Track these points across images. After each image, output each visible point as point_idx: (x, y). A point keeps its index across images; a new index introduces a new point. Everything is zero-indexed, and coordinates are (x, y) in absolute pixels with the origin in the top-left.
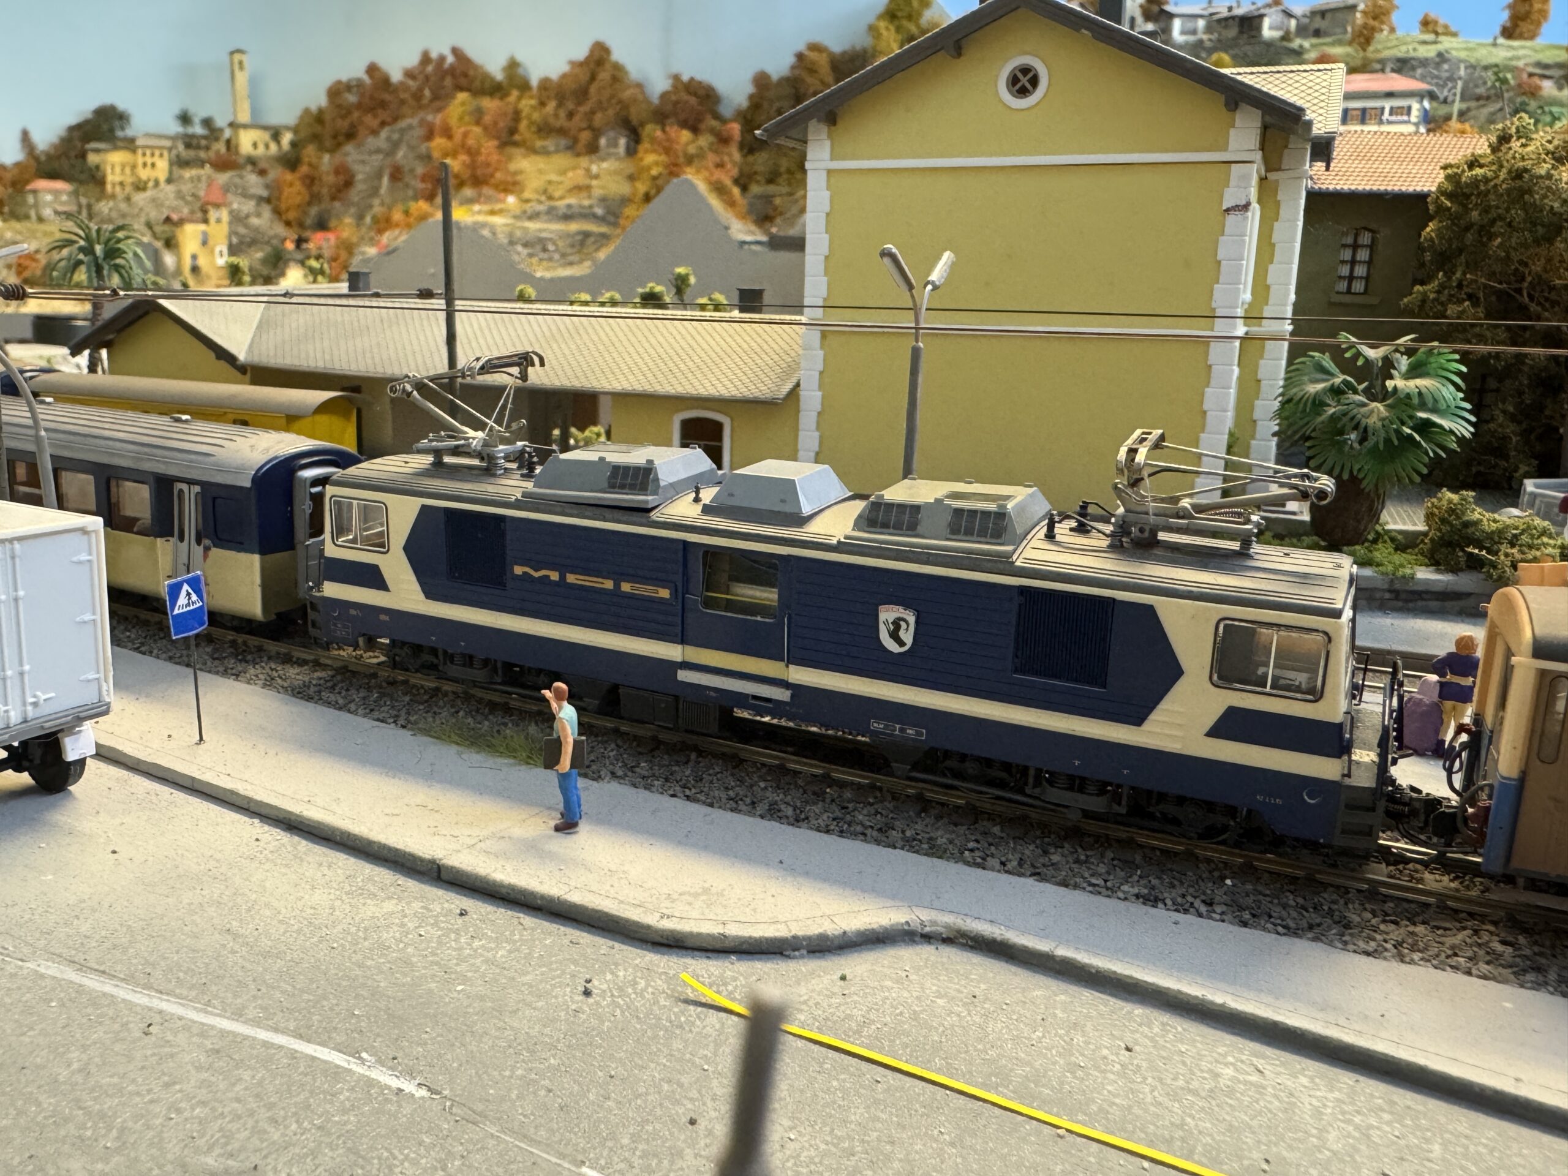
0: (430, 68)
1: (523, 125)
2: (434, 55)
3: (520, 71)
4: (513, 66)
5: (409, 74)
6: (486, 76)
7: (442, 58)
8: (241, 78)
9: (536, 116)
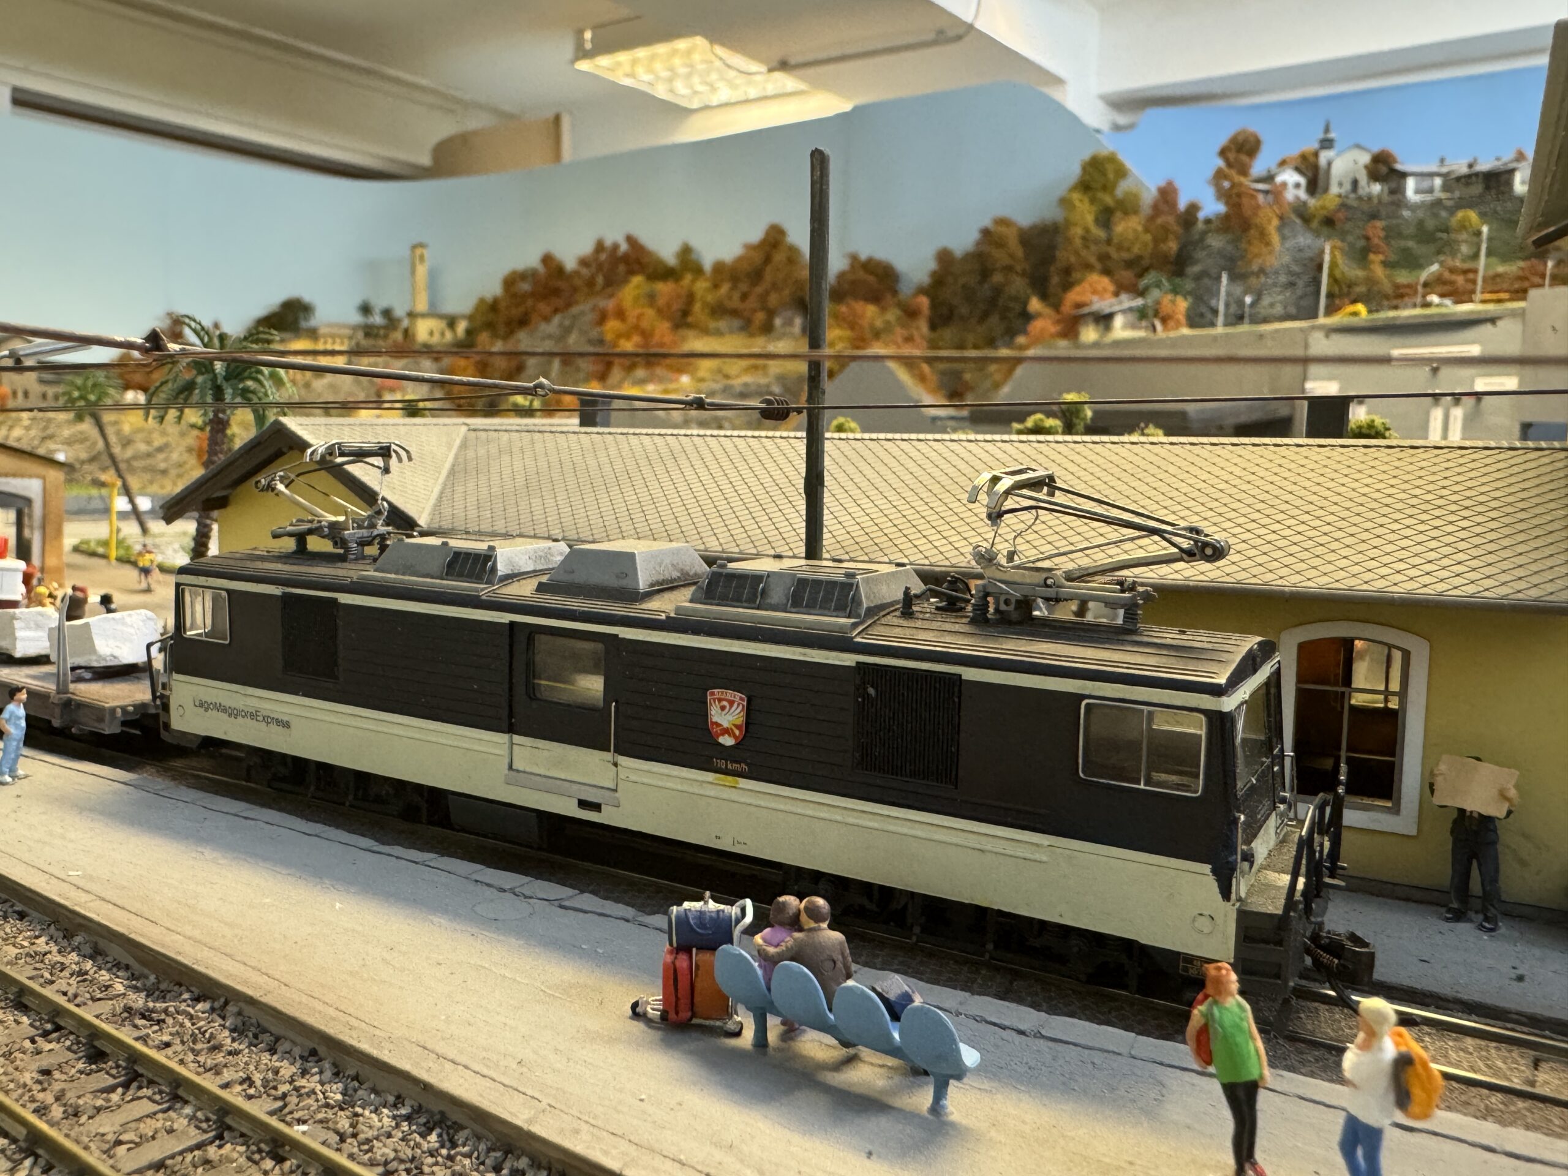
0: (603, 257)
1: (697, 307)
2: (608, 243)
3: (694, 257)
4: (686, 251)
5: (584, 262)
6: (659, 263)
7: (616, 247)
8: (422, 270)
9: (710, 298)
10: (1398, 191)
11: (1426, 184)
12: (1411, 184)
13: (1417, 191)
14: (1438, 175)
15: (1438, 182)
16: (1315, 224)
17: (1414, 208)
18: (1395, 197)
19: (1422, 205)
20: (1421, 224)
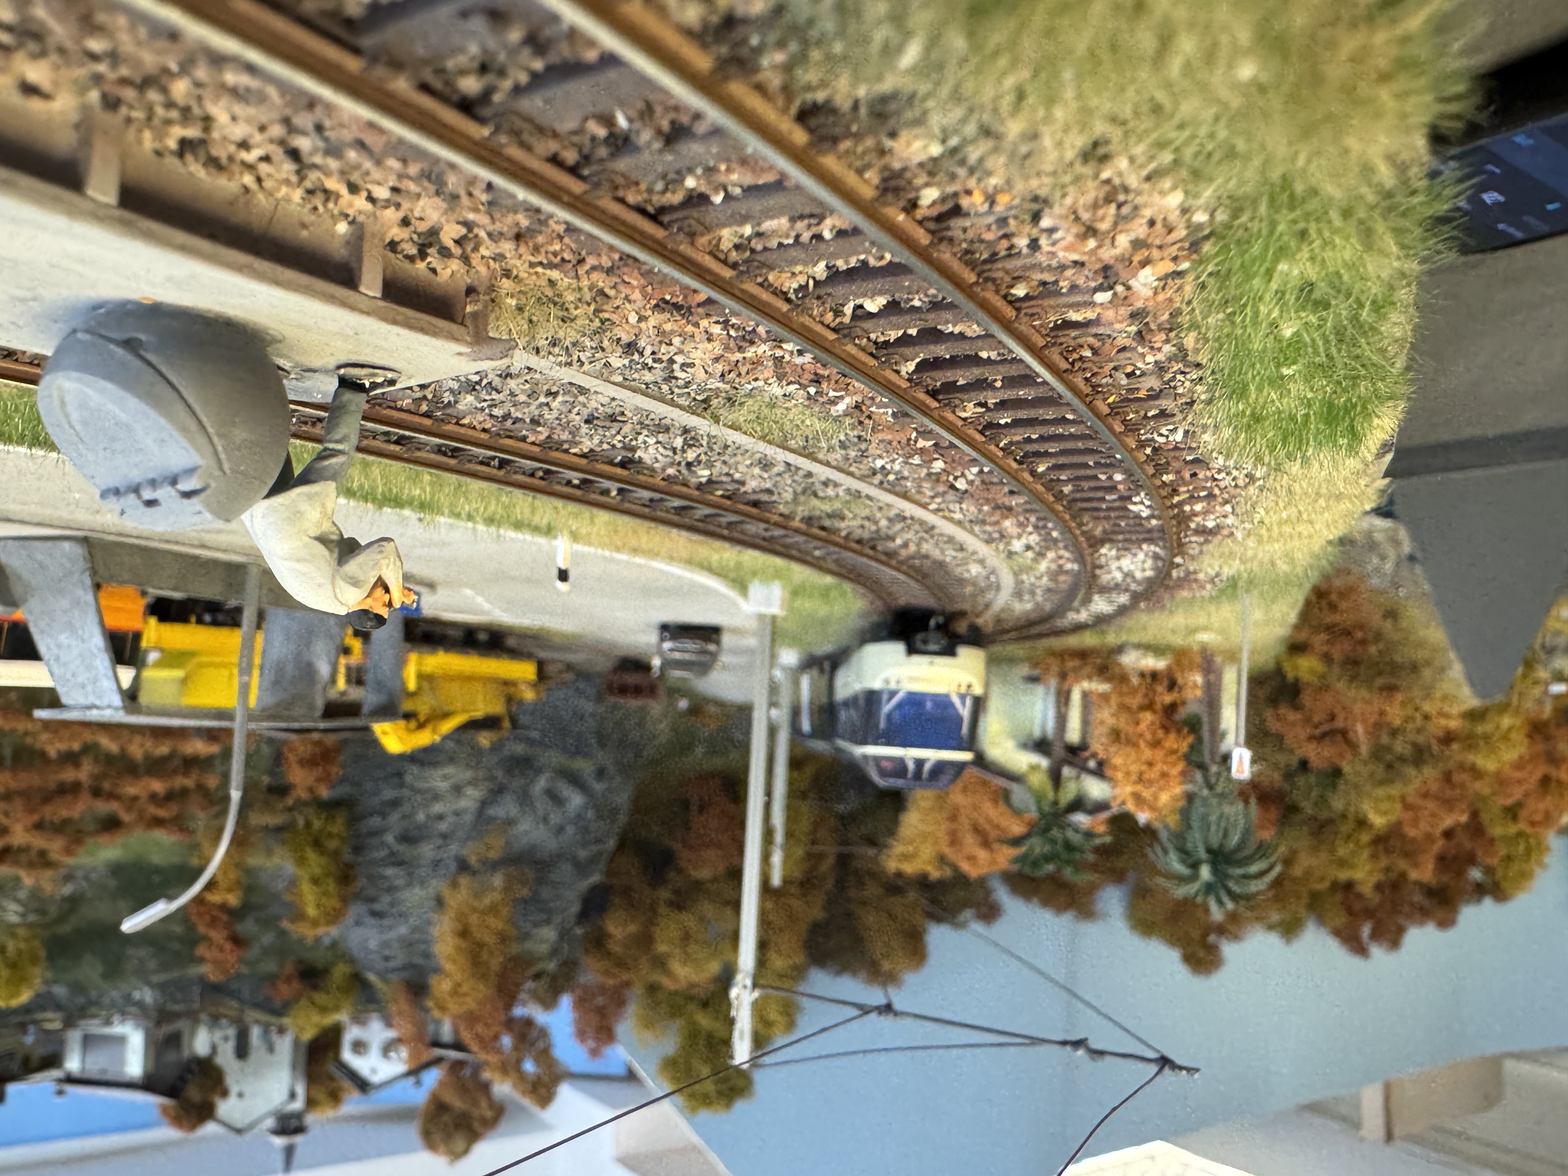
11: (99, 1061)
12: (134, 1062)
13: (121, 1040)
14: (72, 1080)
15: (73, 1064)
16: (340, 971)
17: (128, 1007)
18: (167, 1029)
19: (110, 1012)
20: (113, 973)
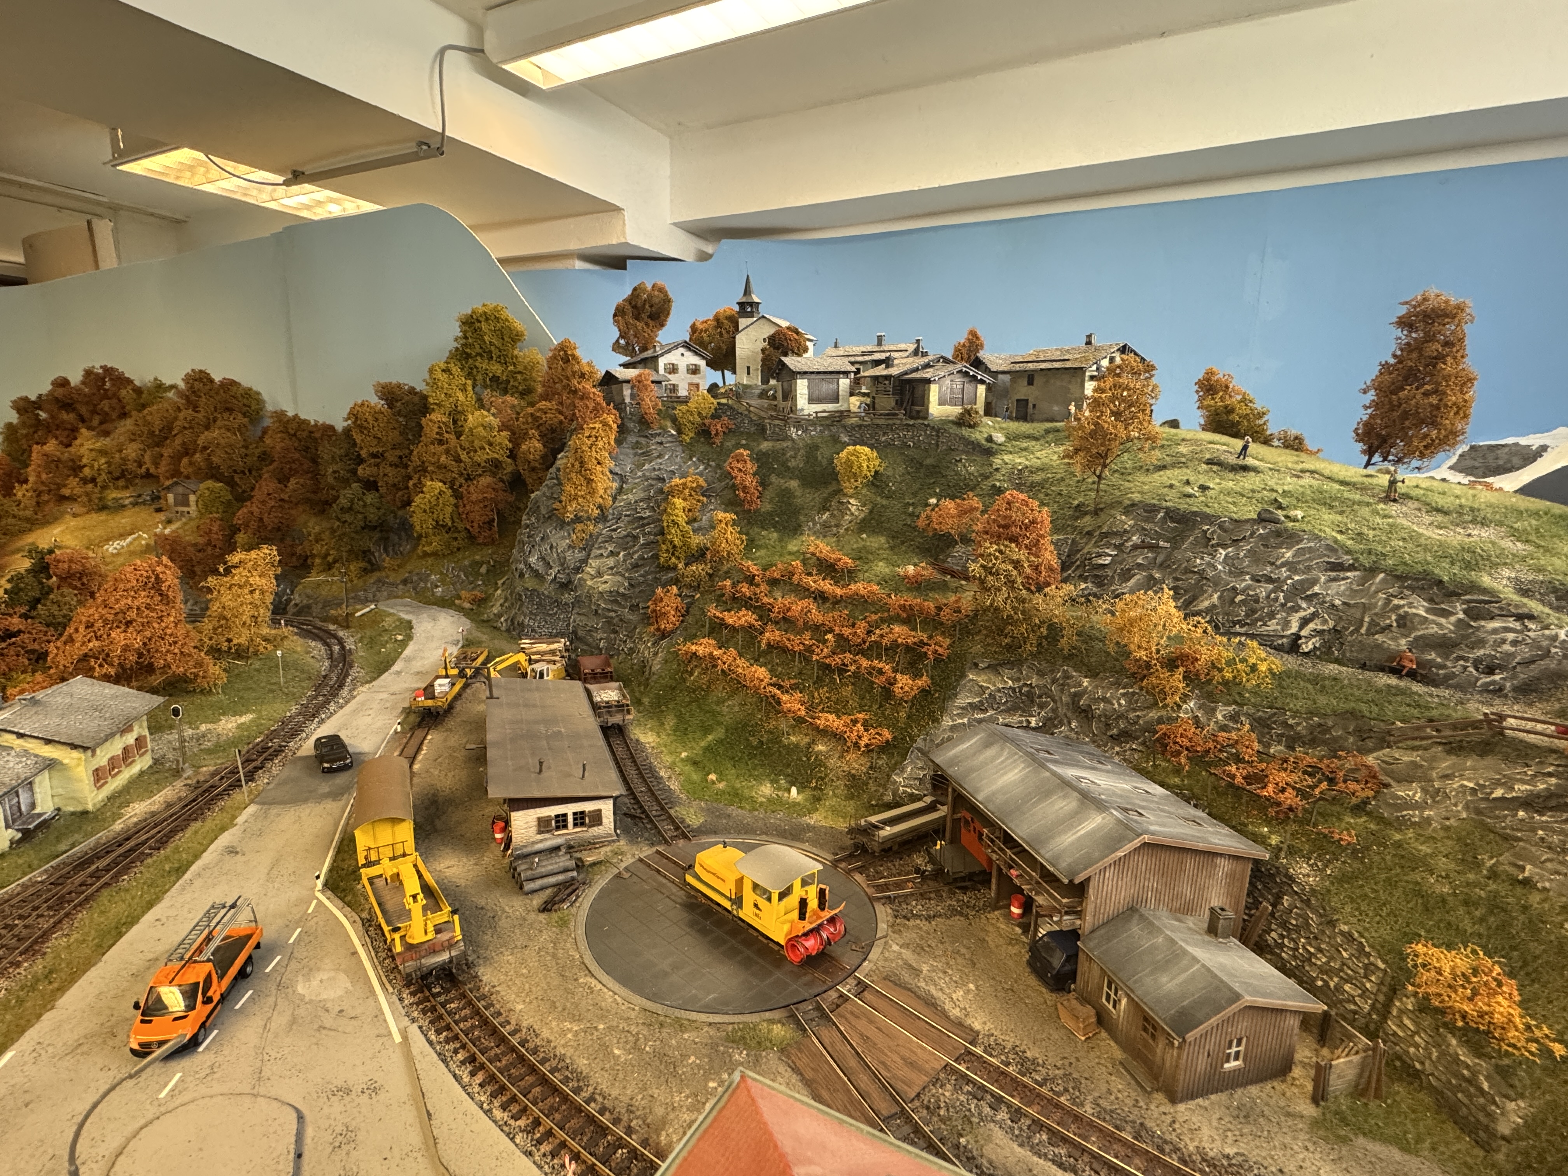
10: (789, 394)
11: (826, 388)
12: (802, 387)
13: (811, 400)
14: (846, 373)
15: (844, 383)
17: (803, 424)
19: (818, 421)
20: (812, 449)
